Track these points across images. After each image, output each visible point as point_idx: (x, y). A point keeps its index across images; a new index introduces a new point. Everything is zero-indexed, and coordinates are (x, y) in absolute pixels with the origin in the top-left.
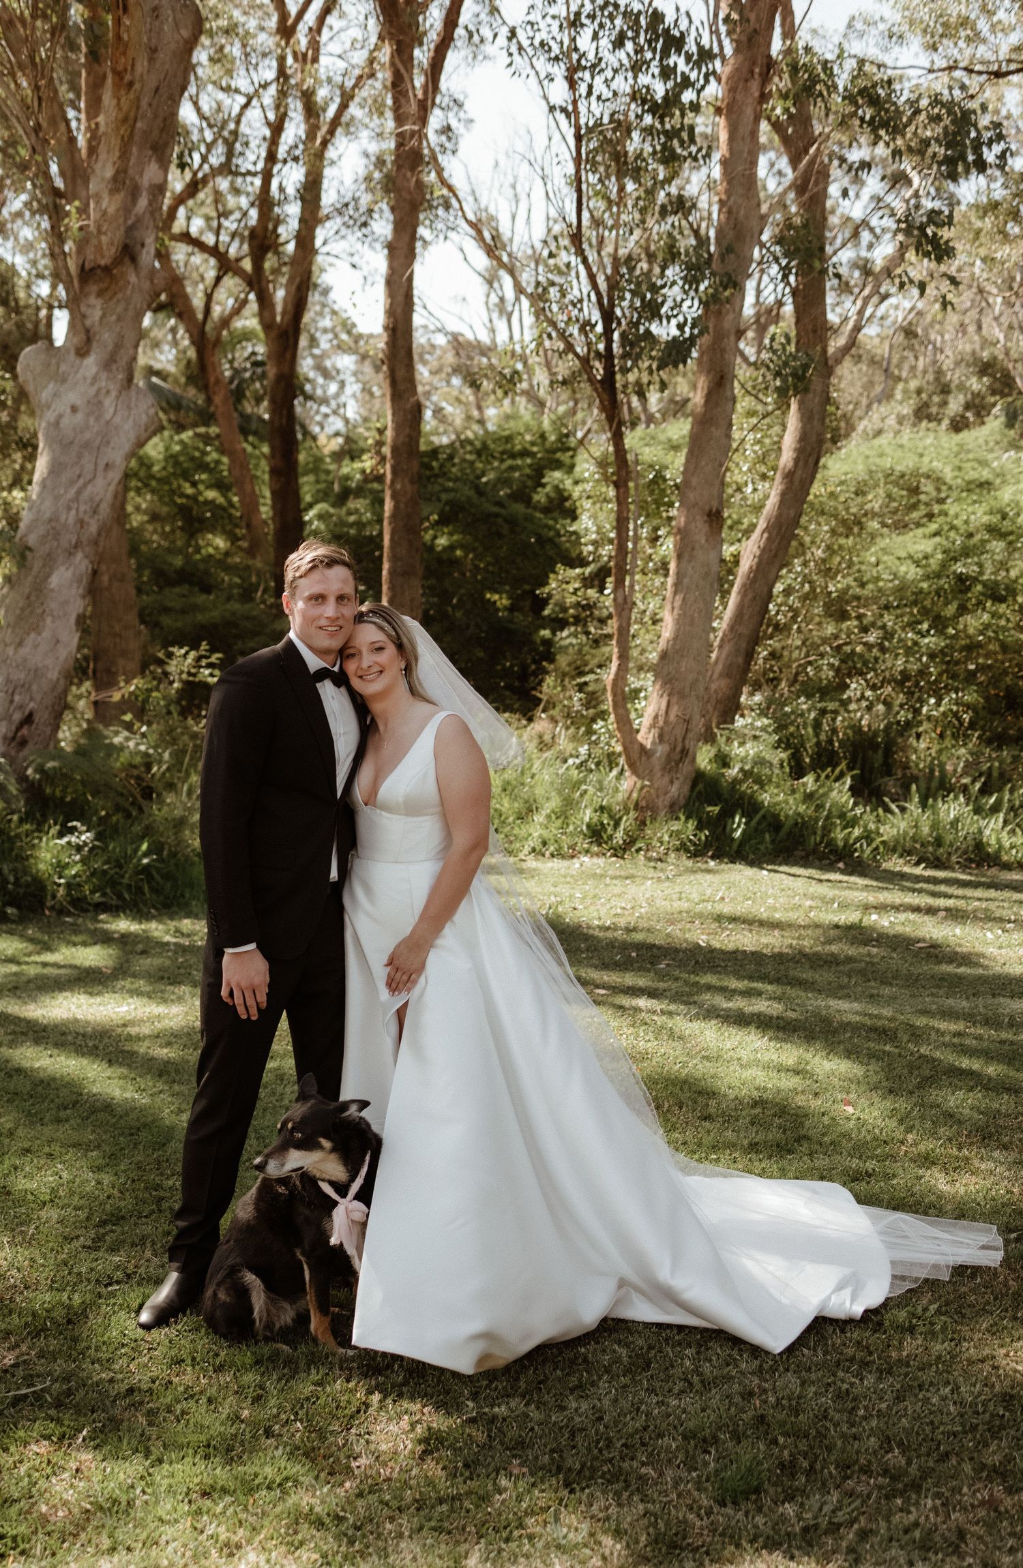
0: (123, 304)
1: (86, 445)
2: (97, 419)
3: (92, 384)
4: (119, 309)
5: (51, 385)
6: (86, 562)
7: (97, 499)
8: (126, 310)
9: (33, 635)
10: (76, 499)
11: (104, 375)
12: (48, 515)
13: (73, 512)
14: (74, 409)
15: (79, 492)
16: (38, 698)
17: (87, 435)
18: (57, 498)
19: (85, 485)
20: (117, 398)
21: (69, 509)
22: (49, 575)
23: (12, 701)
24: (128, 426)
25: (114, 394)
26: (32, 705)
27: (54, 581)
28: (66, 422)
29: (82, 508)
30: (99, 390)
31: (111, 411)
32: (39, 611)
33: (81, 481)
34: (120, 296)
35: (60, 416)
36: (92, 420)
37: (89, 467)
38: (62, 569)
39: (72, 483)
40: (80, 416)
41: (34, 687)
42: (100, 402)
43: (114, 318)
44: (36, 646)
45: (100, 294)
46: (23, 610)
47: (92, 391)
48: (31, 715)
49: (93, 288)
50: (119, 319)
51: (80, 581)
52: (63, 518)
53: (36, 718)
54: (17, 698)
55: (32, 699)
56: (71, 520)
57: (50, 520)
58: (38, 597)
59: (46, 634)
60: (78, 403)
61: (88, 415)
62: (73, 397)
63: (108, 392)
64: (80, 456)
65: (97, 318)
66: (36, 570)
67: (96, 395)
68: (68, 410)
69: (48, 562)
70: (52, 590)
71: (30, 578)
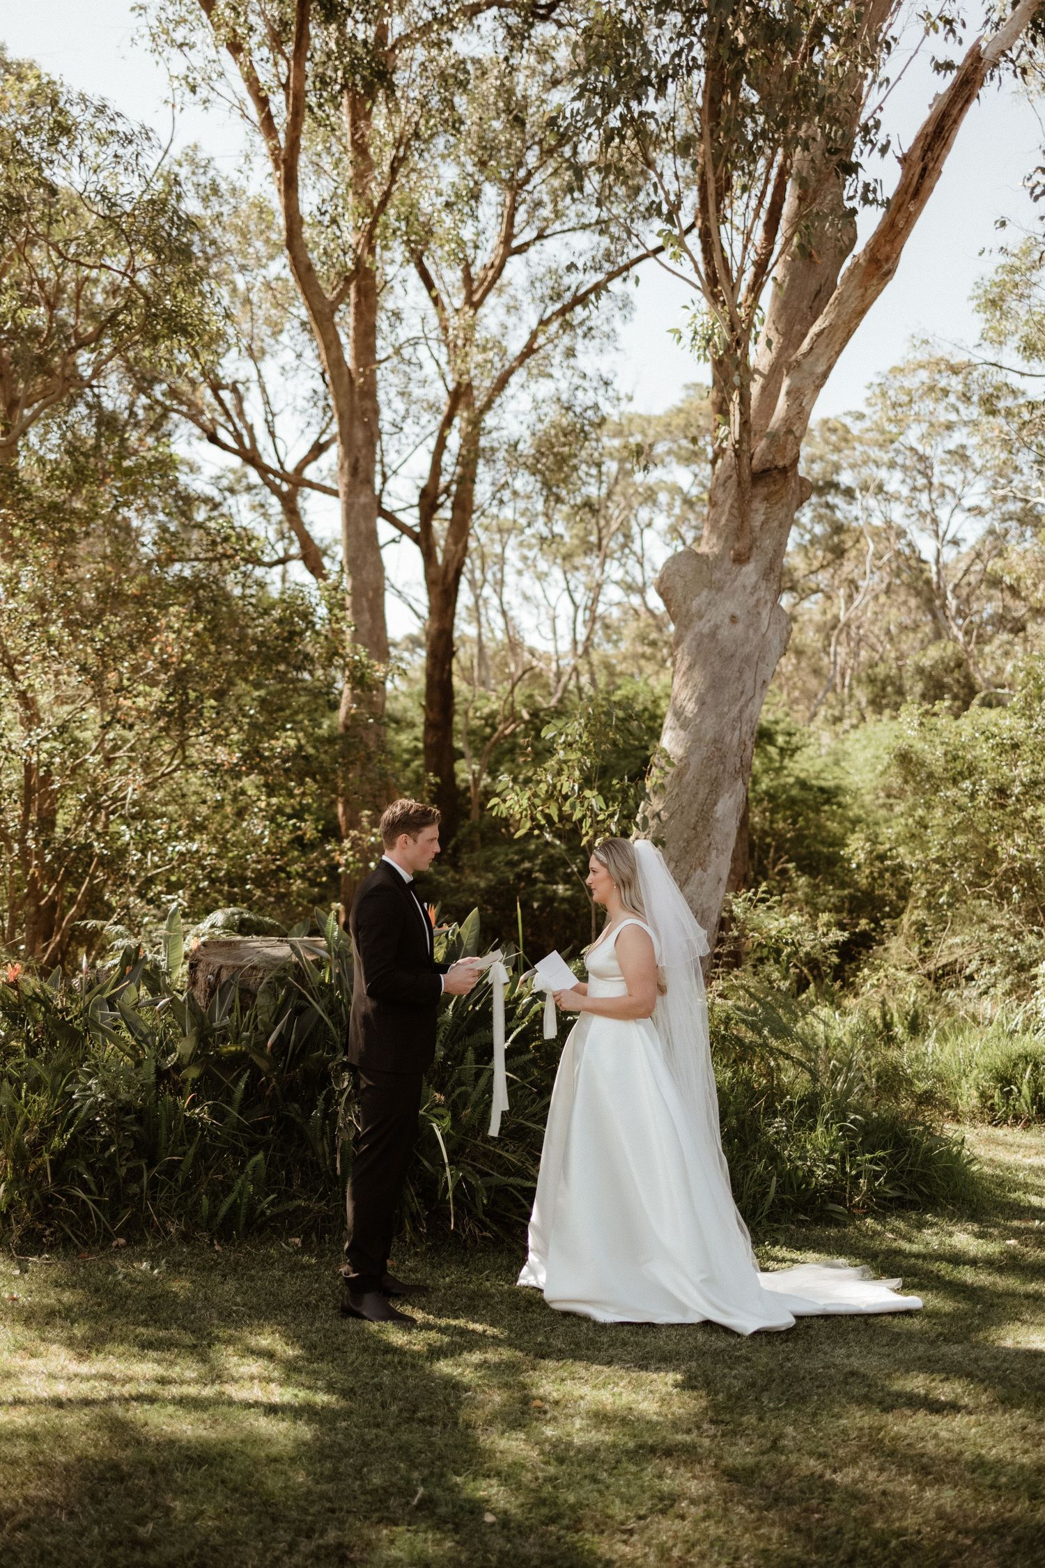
1: (747, 659)
2: (755, 631)
3: (752, 594)
4: (782, 515)
5: (705, 593)
9: (699, 871)
10: (739, 718)
11: (763, 585)
12: (709, 736)
13: (737, 733)
14: (734, 619)
15: (741, 712)
17: (747, 649)
18: (721, 715)
19: (746, 704)
20: (773, 609)
21: (734, 729)
25: (771, 605)
27: (719, 810)
28: (724, 633)
29: (745, 729)
30: (758, 601)
31: (767, 623)
32: (706, 844)
33: (743, 699)
35: (717, 627)
36: (751, 632)
37: (750, 683)
38: (726, 796)
39: (735, 700)
40: (740, 627)
42: (759, 613)
43: (776, 524)
44: (702, 884)
45: (766, 499)
46: (688, 842)
47: (752, 601)
49: (760, 492)
51: (738, 811)
52: (728, 739)
56: (735, 742)
57: (715, 741)
58: (704, 827)
59: (711, 871)
60: (738, 613)
61: (748, 627)
62: (730, 607)
63: (766, 603)
64: (741, 672)
65: (758, 523)
66: (701, 796)
67: (756, 605)
68: (727, 620)
69: (715, 787)
70: (717, 820)
71: (696, 806)
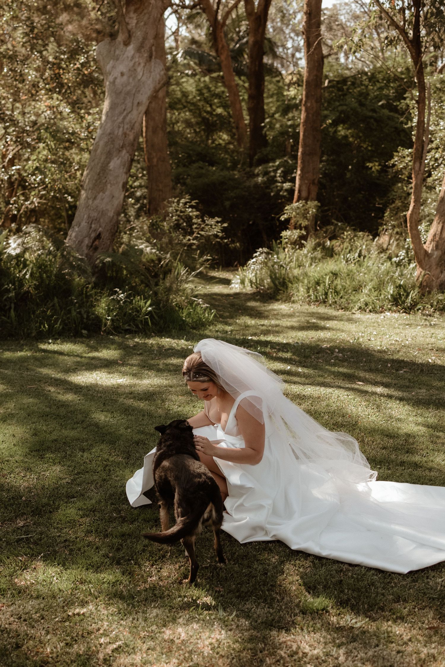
0: (147, 16)
1: (128, 93)
2: (134, 79)
3: (131, 60)
4: (145, 18)
5: (111, 62)
6: (127, 155)
7: (133, 121)
8: (149, 18)
9: (101, 194)
10: (123, 122)
11: (137, 55)
12: (109, 131)
13: (121, 129)
14: (122, 74)
15: (124, 118)
16: (103, 225)
17: (129, 88)
18: (114, 121)
19: (127, 115)
20: (144, 67)
21: (119, 127)
22: (109, 163)
23: (91, 227)
24: (150, 82)
25: (142, 65)
26: (100, 229)
27: (112, 165)
28: (118, 81)
29: (126, 127)
30: (135, 63)
31: (141, 74)
32: (104, 181)
33: (125, 113)
34: (145, 11)
35: (116, 78)
36: (131, 80)
37: (129, 105)
38: (116, 159)
39: (121, 113)
40: (125, 77)
41: (102, 220)
42: (135, 70)
43: (142, 23)
44: (102, 199)
45: (135, 11)
46: (96, 181)
47: (131, 64)
48: (100, 234)
49: (132, 8)
50: (145, 24)
51: (124, 165)
52: (116, 132)
53: (103, 236)
54: (93, 226)
55: (100, 226)
56: (120, 133)
57: (110, 134)
58: (103, 174)
59: (107, 193)
60: (125, 70)
61: (129, 77)
62: (122, 68)
63: (139, 64)
64: (125, 99)
65: (134, 24)
66: (102, 159)
67: (134, 66)
68: (119, 75)
69: (109, 155)
70: (110, 170)
71: (100, 165)
